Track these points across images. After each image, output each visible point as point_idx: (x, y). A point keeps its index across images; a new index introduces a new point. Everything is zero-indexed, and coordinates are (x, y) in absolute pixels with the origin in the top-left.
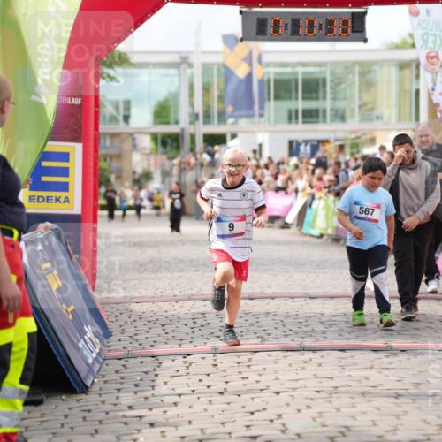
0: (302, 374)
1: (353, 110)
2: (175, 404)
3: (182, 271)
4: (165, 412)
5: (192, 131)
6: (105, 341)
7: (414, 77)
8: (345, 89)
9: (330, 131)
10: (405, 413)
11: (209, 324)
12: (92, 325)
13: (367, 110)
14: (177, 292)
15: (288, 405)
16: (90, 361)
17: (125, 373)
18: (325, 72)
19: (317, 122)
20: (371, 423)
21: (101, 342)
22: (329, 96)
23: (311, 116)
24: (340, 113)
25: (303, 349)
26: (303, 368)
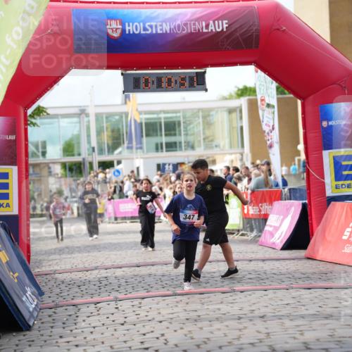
0: (176, 310)
1: (200, 141)
2: (92, 333)
3: (89, 252)
4: (85, 338)
5: (90, 160)
6: (40, 298)
7: (239, 118)
8: (193, 127)
9: (185, 156)
10: (245, 328)
11: (110, 283)
12: (30, 287)
13: (209, 141)
14: (86, 265)
15: (168, 328)
16: (31, 309)
17: (55, 317)
18: (180, 117)
19: (176, 150)
20: (223, 335)
21: (37, 298)
22: (183, 133)
23: (171, 146)
24: (190, 144)
25: (176, 295)
26: (177, 306)
